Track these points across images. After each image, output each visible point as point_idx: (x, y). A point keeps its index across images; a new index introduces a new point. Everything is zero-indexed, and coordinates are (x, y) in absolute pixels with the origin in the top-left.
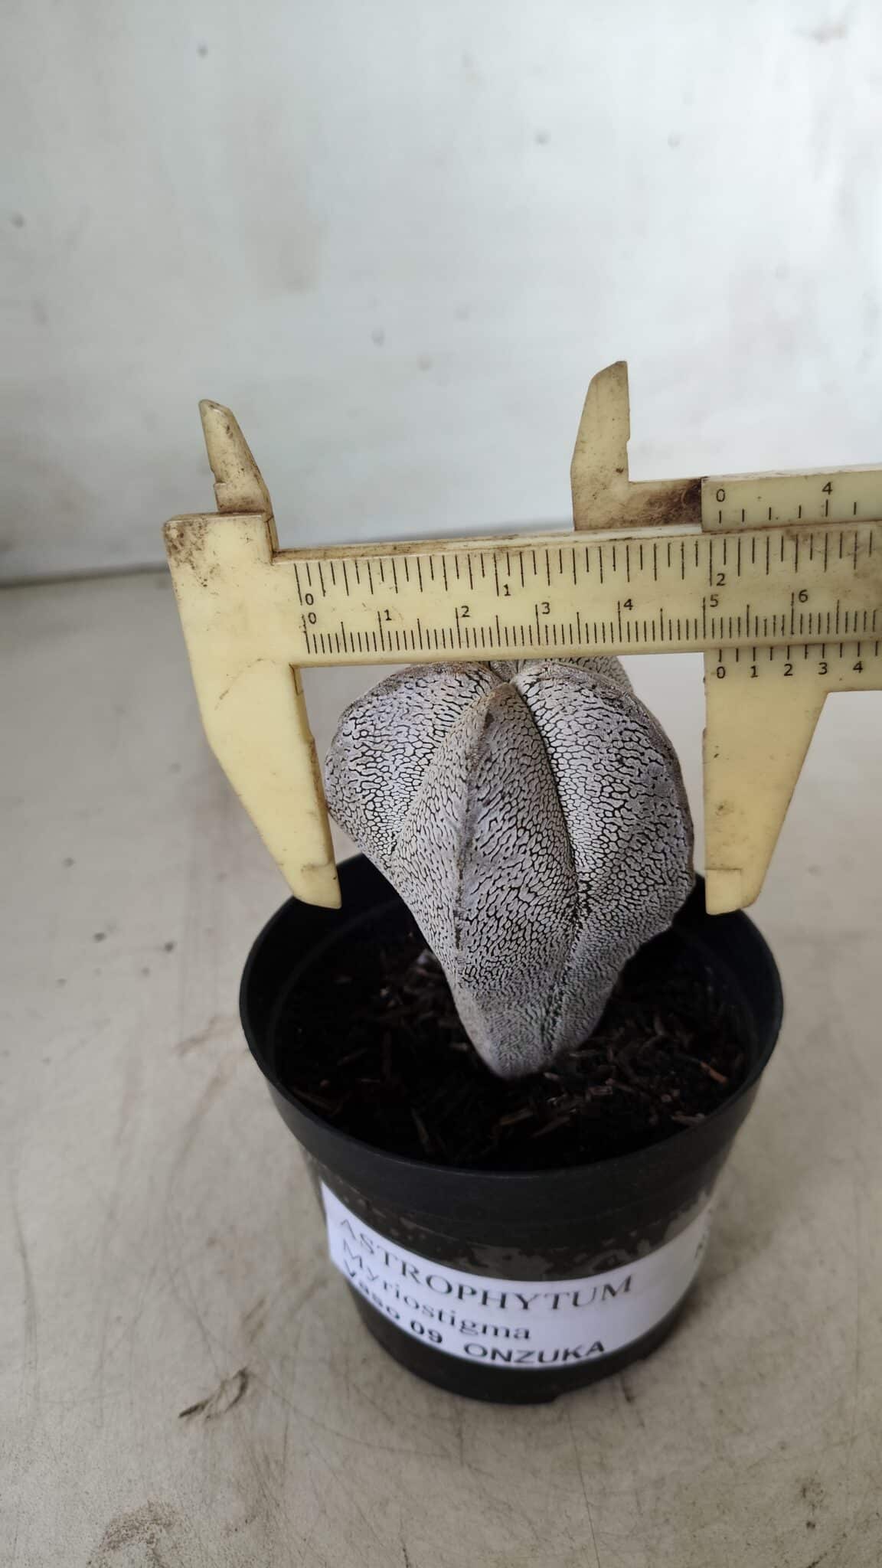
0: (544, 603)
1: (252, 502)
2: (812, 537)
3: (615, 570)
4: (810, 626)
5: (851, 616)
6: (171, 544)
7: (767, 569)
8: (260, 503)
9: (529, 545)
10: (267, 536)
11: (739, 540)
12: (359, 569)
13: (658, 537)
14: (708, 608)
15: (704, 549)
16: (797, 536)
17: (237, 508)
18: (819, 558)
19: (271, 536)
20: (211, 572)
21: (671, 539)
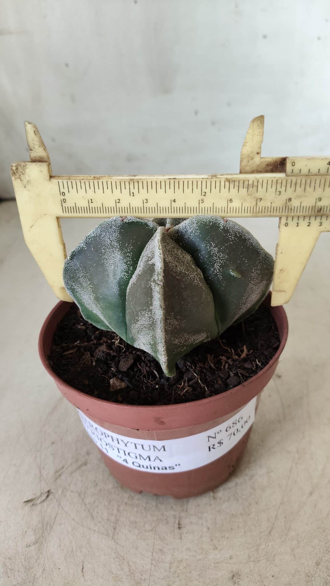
0: (145, 199)
1: (43, 158)
2: (234, 181)
3: (170, 189)
4: (233, 211)
5: (246, 208)
6: (13, 172)
7: (220, 191)
8: (46, 159)
9: (141, 179)
10: (48, 171)
11: (211, 181)
12: (81, 184)
13: (185, 179)
15: (199, 184)
16: (230, 181)
17: (37, 160)
18: (236, 188)
19: (50, 171)
20: (28, 182)
21: (189, 179)
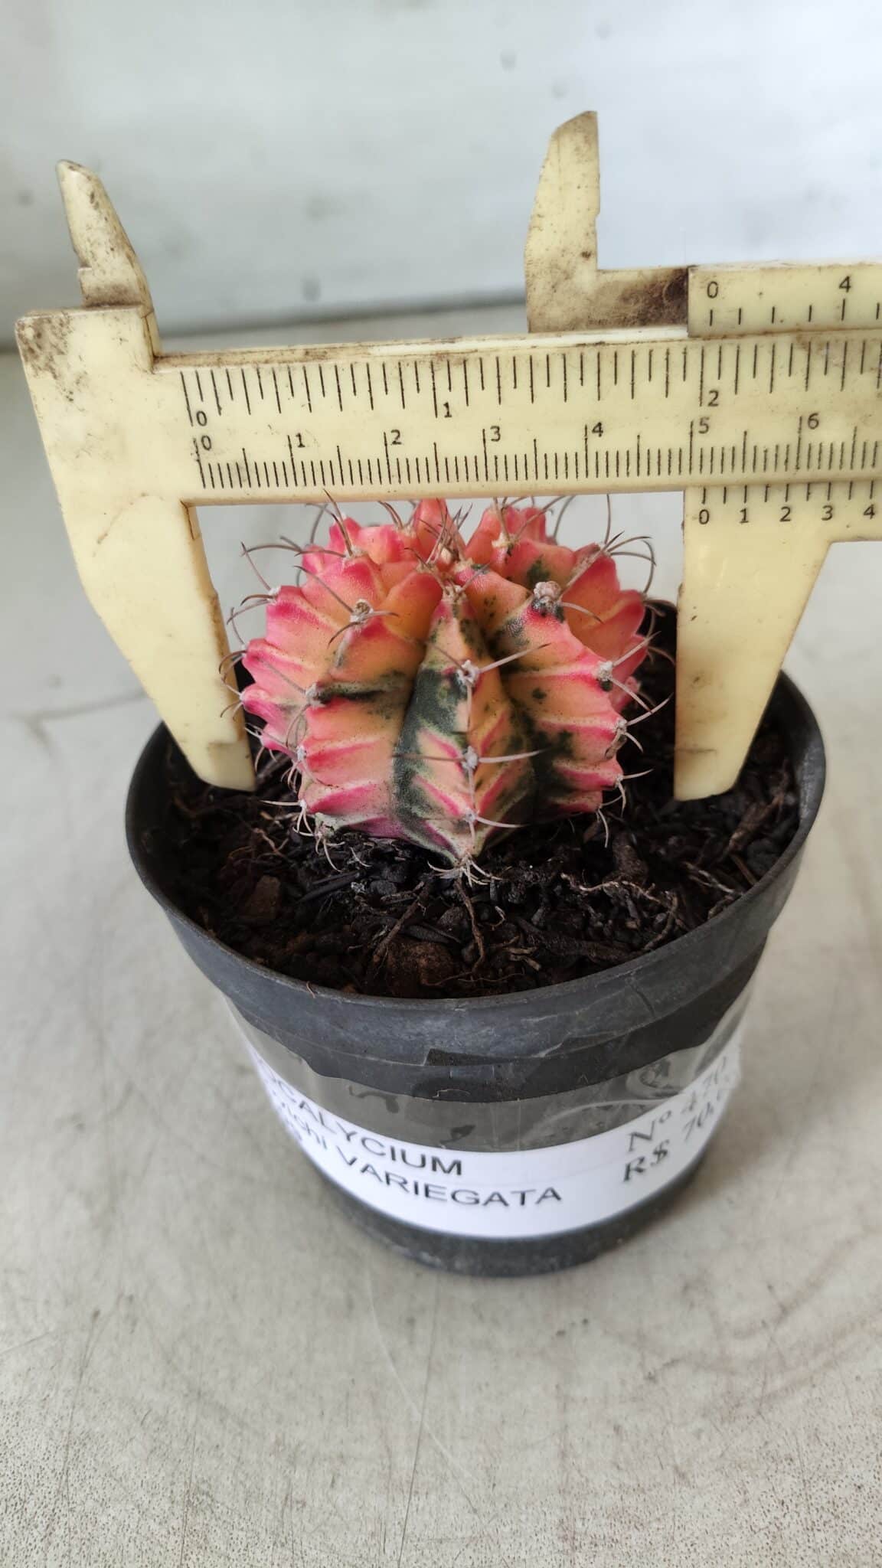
0: (492, 428)
1: (126, 291)
2: (828, 344)
3: (582, 384)
4: (820, 460)
5: (871, 447)
6: (25, 346)
7: (772, 385)
8: (137, 293)
9: (476, 351)
10: (145, 336)
11: (738, 347)
12: (262, 379)
13: (638, 343)
14: (697, 435)
15: (694, 357)
16: (810, 343)
17: (107, 299)
18: (835, 372)
19: (150, 336)
20: (78, 383)
21: (654, 344)
